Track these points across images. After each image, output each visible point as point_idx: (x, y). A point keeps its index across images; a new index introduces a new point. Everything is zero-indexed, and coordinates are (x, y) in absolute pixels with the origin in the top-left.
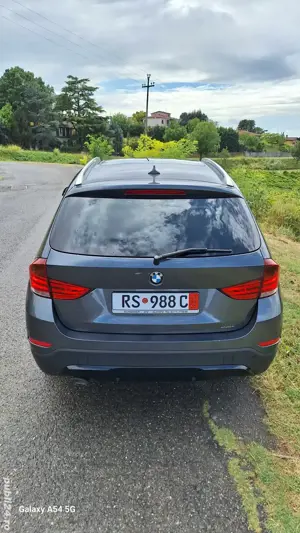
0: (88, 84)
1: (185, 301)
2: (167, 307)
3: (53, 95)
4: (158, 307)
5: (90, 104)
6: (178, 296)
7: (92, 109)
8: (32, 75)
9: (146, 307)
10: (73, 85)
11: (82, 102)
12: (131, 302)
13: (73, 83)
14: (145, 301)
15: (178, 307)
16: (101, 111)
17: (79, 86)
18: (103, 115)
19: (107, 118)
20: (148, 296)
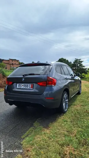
0: (81, 60)
1: (30, 86)
2: (27, 87)
3: (71, 64)
4: (25, 87)
5: (81, 65)
6: (29, 85)
7: (82, 67)
8: (66, 59)
9: (22, 87)
10: (76, 61)
11: (79, 65)
12: (20, 86)
13: (76, 60)
14: (22, 86)
15: (29, 87)
16: (84, 67)
17: (78, 61)
18: (85, 68)
19: (86, 69)
20: (23, 85)
